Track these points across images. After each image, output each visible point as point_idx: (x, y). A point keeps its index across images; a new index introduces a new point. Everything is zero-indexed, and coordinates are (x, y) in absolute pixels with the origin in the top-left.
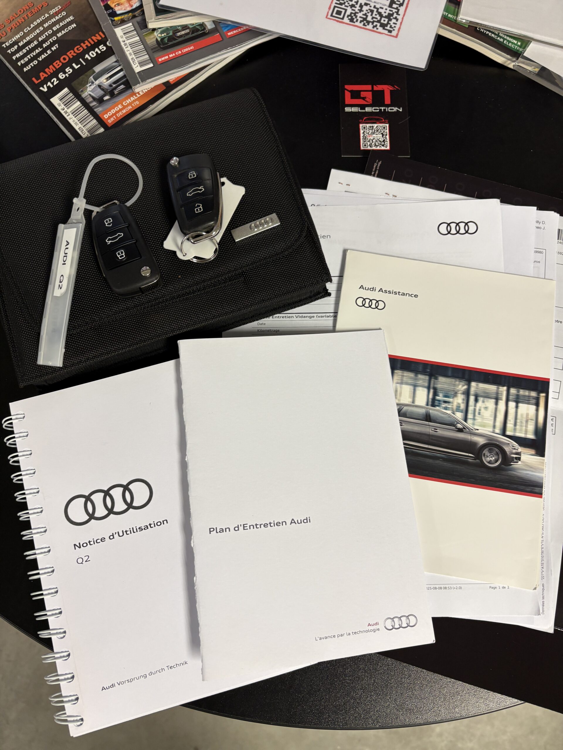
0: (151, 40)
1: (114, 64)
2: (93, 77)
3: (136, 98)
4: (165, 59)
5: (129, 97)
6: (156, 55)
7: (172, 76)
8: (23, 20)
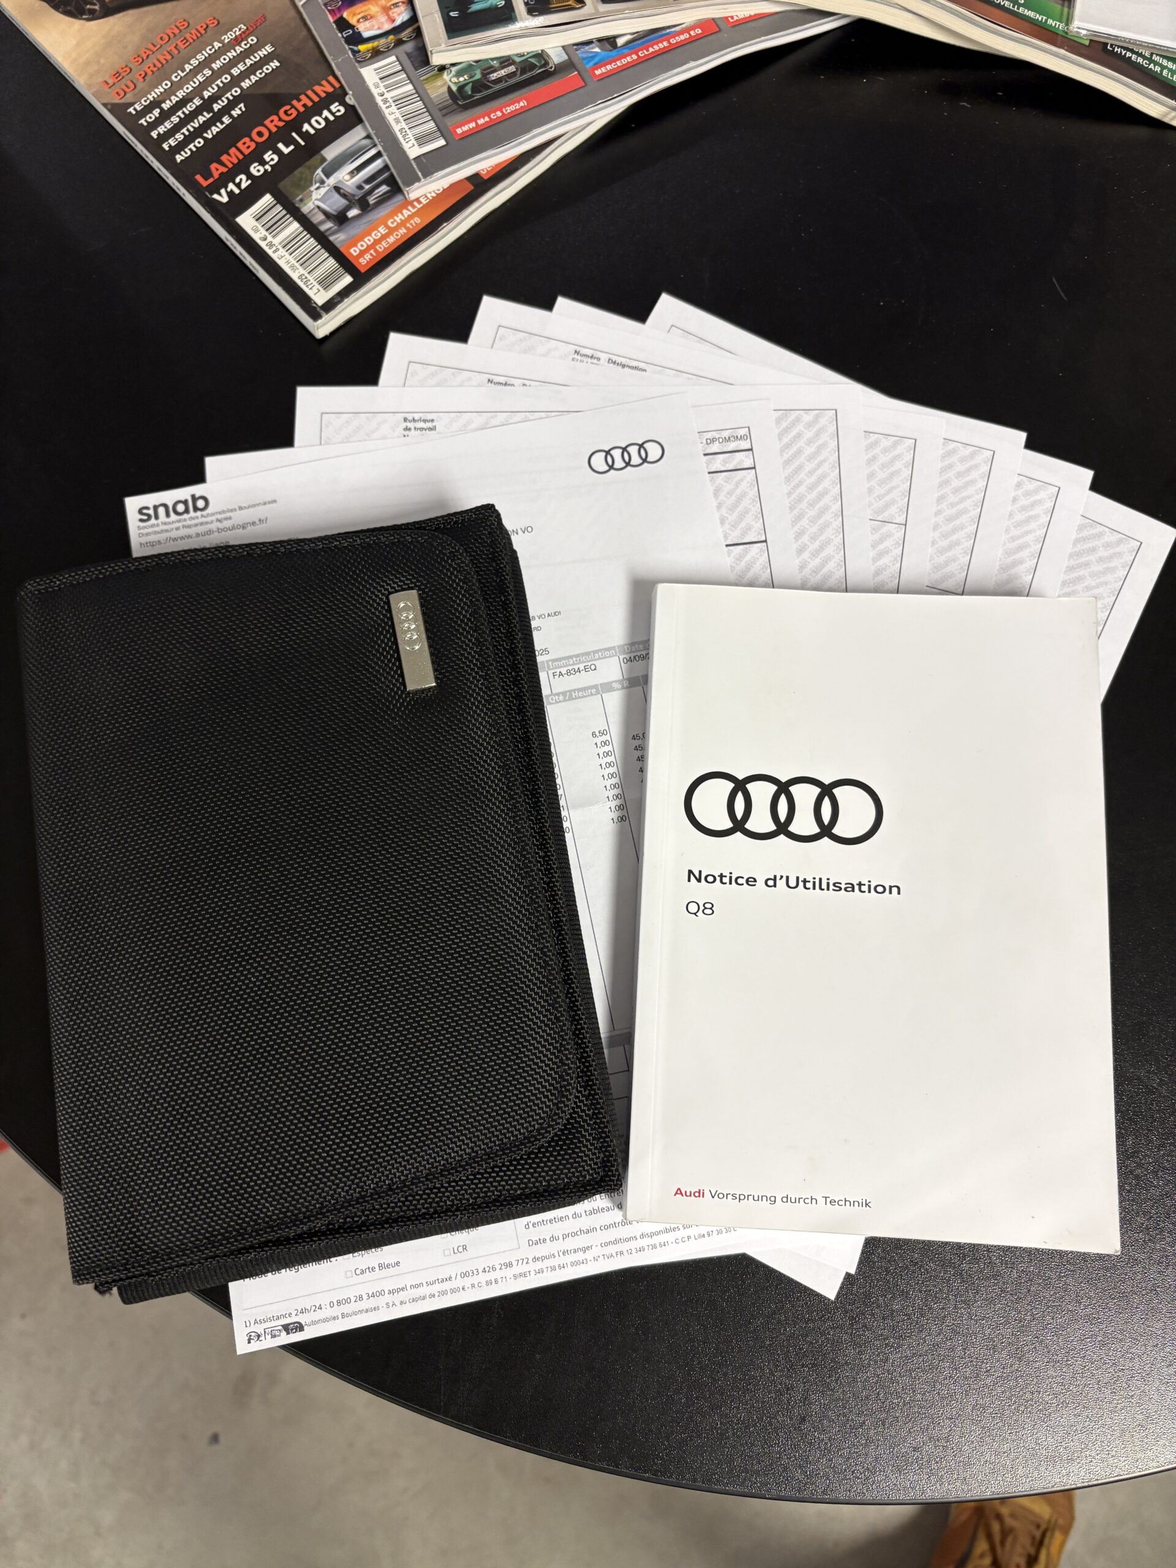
0: (439, 88)
1: (363, 142)
2: (323, 171)
3: (413, 211)
4: (470, 130)
5: (399, 210)
6: (448, 123)
7: (485, 163)
8: (169, 57)
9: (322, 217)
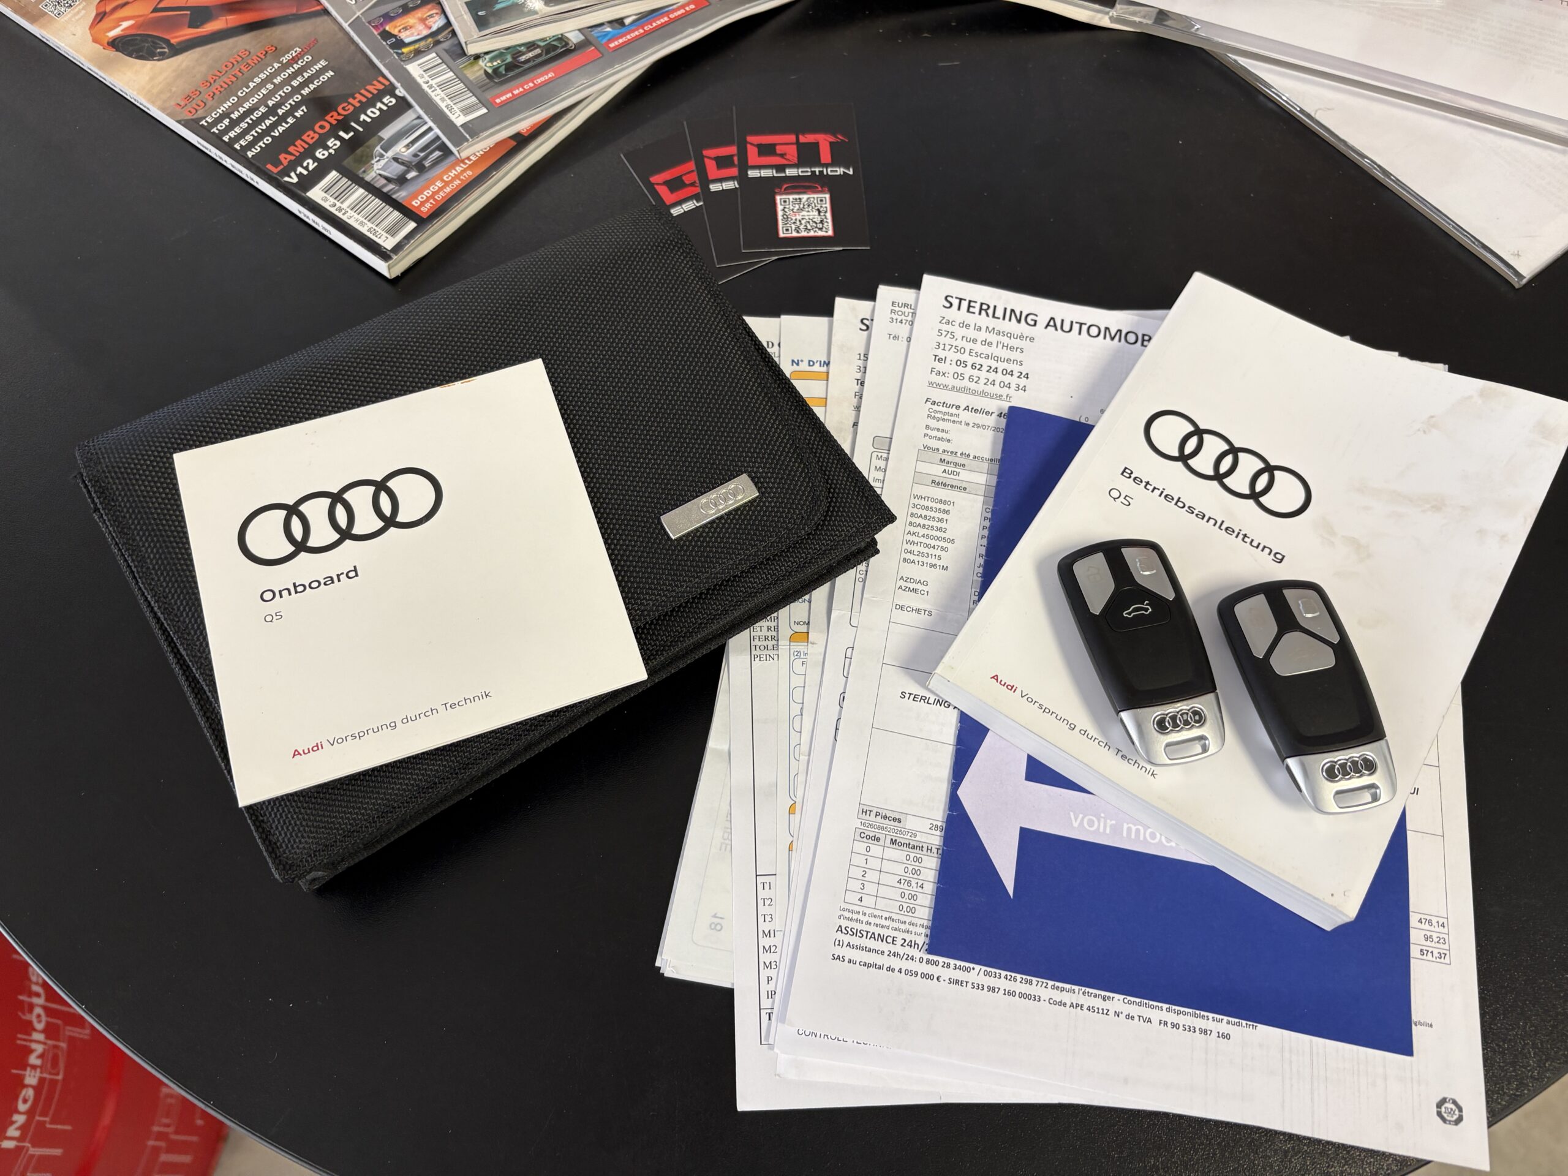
0: (475, 73)
1: (416, 122)
2: (381, 148)
3: (465, 166)
4: (508, 99)
5: (452, 168)
6: (489, 95)
7: (525, 122)
8: (234, 79)
9: (384, 181)
